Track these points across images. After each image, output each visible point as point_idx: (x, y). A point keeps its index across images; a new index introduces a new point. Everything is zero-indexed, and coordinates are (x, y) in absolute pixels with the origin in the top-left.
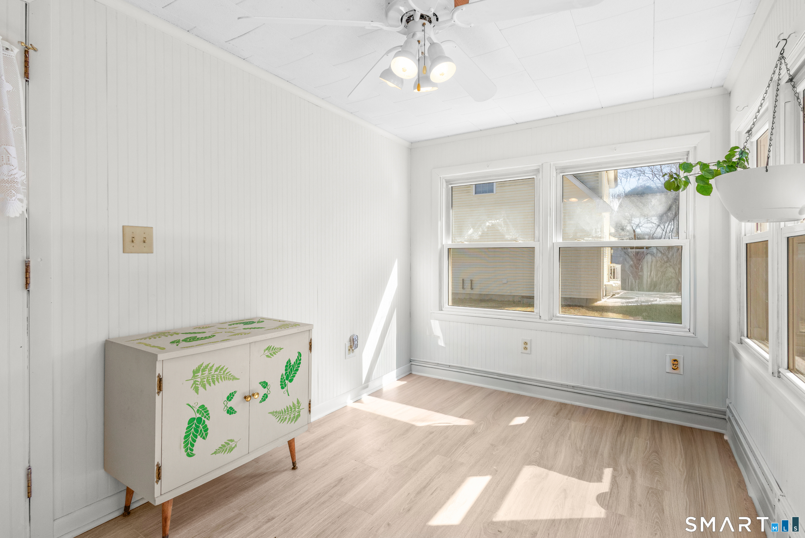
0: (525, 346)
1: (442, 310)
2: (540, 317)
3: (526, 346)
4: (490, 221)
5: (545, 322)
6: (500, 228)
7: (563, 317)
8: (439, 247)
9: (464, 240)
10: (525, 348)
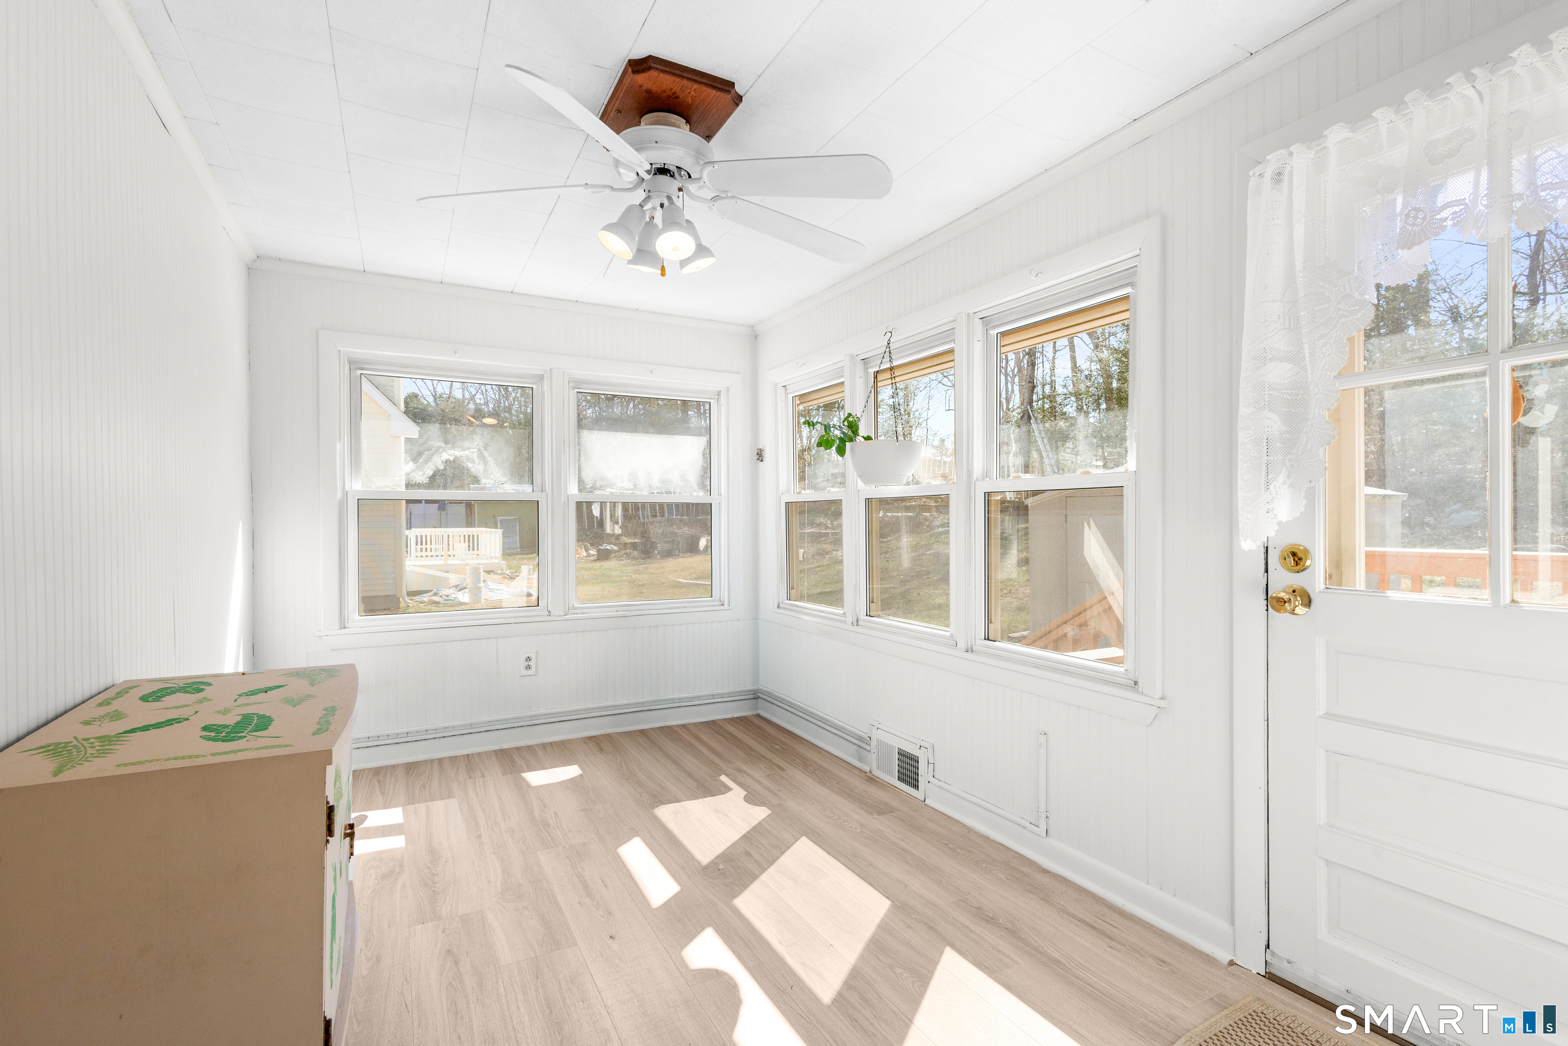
0: (527, 664)
1: (345, 628)
2: (549, 612)
3: (530, 663)
4: (451, 452)
5: (558, 618)
6: (470, 465)
7: (583, 608)
8: (339, 495)
9: (392, 484)
10: (528, 667)
